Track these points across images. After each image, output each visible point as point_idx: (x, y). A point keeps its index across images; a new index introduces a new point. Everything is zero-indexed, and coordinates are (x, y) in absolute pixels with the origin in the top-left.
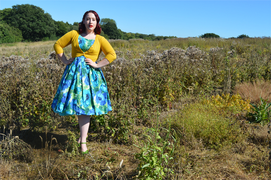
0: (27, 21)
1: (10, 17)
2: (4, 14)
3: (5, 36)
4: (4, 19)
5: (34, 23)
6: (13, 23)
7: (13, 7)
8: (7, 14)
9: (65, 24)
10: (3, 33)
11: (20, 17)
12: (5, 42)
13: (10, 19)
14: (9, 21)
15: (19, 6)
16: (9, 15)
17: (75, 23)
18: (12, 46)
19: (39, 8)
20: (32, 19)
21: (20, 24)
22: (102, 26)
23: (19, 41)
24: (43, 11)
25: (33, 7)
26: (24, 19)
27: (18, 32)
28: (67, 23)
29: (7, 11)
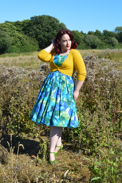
0: (43, 32)
1: (28, 28)
2: (23, 25)
3: (23, 45)
4: (23, 30)
5: (50, 33)
6: (30, 33)
7: (31, 18)
8: (26, 25)
9: (80, 33)
10: (21, 43)
11: (37, 28)
12: (23, 51)
13: (28, 30)
14: (27, 31)
15: (36, 17)
16: (27, 26)
17: (89, 32)
18: (29, 55)
19: (54, 18)
20: (47, 29)
21: (37, 35)
22: (117, 34)
23: (35, 51)
24: (57, 21)
25: (50, 18)
26: (40, 29)
27: (34, 41)
28: (82, 32)
29: (26, 22)
